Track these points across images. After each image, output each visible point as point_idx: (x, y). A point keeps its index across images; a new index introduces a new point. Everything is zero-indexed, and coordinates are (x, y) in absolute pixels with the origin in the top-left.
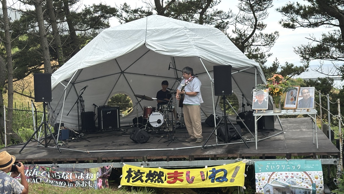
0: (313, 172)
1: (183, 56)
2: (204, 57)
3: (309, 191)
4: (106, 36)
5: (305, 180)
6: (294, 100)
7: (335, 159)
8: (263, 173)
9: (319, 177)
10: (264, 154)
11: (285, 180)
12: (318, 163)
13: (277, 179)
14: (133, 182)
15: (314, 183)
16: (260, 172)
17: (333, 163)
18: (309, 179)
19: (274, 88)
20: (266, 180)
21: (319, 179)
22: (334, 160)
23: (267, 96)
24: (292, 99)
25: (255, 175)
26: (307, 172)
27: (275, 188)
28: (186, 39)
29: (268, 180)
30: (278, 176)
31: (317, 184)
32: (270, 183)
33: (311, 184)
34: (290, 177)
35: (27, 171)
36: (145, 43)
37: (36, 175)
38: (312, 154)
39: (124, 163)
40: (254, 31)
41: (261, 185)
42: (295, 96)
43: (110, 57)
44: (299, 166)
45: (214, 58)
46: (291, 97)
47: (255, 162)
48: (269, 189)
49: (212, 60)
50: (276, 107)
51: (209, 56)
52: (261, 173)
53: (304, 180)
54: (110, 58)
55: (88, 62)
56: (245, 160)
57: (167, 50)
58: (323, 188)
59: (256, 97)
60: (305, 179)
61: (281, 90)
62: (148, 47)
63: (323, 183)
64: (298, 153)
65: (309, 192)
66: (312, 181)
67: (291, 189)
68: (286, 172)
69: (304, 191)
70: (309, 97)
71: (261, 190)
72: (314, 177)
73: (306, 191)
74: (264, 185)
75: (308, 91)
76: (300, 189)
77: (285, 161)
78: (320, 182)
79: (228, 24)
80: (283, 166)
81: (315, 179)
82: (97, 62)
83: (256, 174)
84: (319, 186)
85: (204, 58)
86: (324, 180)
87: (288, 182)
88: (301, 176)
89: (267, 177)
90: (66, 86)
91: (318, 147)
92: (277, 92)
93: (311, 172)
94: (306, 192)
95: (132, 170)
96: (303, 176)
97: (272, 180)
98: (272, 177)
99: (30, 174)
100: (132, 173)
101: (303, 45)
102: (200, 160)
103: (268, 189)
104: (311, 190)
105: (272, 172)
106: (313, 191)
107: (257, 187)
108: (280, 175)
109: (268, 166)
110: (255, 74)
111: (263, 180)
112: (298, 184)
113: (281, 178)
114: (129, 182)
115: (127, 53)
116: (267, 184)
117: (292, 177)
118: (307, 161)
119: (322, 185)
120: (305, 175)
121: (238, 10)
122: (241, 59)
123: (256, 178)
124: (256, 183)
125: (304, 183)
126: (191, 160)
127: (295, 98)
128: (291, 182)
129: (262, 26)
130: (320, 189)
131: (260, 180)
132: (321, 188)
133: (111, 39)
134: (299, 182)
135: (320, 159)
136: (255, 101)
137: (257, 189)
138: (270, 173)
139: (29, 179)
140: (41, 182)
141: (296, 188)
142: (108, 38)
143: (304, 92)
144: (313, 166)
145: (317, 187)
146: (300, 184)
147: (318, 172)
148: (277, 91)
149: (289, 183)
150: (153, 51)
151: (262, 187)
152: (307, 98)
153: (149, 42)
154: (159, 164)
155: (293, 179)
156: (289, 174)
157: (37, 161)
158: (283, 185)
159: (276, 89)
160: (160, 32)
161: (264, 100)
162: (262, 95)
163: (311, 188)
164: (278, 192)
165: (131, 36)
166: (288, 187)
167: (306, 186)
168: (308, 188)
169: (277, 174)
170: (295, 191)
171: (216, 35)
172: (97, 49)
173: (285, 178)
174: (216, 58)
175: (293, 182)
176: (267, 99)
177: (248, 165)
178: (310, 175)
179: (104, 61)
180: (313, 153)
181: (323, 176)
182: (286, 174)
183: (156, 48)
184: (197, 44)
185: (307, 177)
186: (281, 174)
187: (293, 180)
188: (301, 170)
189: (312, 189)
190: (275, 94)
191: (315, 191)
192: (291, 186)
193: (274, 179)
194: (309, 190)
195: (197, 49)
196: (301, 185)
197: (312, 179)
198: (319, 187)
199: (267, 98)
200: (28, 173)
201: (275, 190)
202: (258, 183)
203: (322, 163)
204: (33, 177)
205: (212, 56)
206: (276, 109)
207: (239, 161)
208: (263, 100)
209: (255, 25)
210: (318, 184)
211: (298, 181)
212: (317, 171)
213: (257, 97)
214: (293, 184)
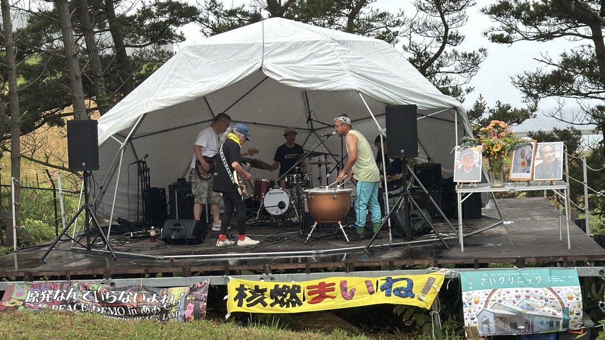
0: (563, 288)
1: (330, 89)
2: (367, 91)
3: (557, 320)
4: (191, 54)
5: (551, 302)
6: (526, 165)
7: (601, 268)
8: (476, 292)
9: (574, 296)
10: (476, 260)
11: (514, 303)
12: (573, 273)
13: (500, 301)
14: (248, 306)
15: (566, 306)
16: (471, 290)
17: (598, 275)
18: (557, 300)
19: (492, 145)
20: (482, 304)
21: (574, 299)
22: (600, 270)
23: (480, 159)
24: (523, 164)
25: (461, 295)
26: (553, 288)
27: (498, 318)
28: (333, 59)
29: (484, 303)
30: (502, 296)
31: (571, 308)
32: (488, 308)
33: (561, 308)
34: (523, 297)
35: (58, 291)
36: (261, 67)
37: (74, 298)
39: (229, 277)
40: (442, 48)
41: (472, 312)
42: (528, 158)
43: (201, 91)
44: (539, 278)
45: (384, 92)
46: (521, 160)
47: (461, 273)
48: (488, 319)
49: (381, 97)
50: (496, 178)
51: (376, 88)
52: (471, 292)
53: (547, 301)
54: (200, 93)
55: (161, 101)
56: (443, 269)
57: (301, 79)
58: (581, 314)
59: (460, 161)
60: (549, 300)
61: (503, 149)
62: (267, 74)
63: (582, 306)
64: (536, 257)
65: (557, 322)
66: (562, 303)
67: (526, 318)
68: (517, 289)
69: (549, 321)
70: (554, 159)
71: (472, 321)
72: (565, 296)
73: (552, 320)
74: (479, 312)
75: (552, 150)
76: (542, 318)
77: (513, 271)
78: (576, 305)
79: (397, 35)
80: (511, 279)
81: (568, 300)
82: (177, 99)
83: (463, 293)
84: (575, 312)
85: (366, 93)
86: (583, 301)
87: (521, 305)
88: (543, 295)
89: (484, 298)
90: (123, 142)
91: (569, 247)
92: (497, 152)
93: (560, 287)
94: (552, 322)
95: (246, 287)
96: (546, 294)
97: (493, 303)
98: (492, 298)
99: (62, 297)
100: (247, 292)
101: (527, 72)
102: (364, 270)
103: (486, 319)
104: (561, 319)
105: (492, 290)
106: (563, 321)
107: (465, 316)
108: (506, 293)
109: (484, 280)
110: (455, 122)
111: (476, 303)
112: (538, 309)
113: (508, 298)
114: (241, 306)
115: (231, 84)
116: (483, 310)
117: (528, 297)
118: (552, 271)
119: (580, 310)
120: (550, 293)
121: (415, 9)
122: (430, 94)
123: (464, 300)
124: (465, 309)
125: (549, 307)
126: (348, 270)
127: (529, 161)
128: (525, 306)
129: (457, 39)
130: (577, 316)
131: (470, 304)
132: (578, 314)
133: (201, 59)
134: (540, 306)
135: (576, 268)
136: (459, 167)
137: (466, 319)
138: (487, 290)
139: (61, 306)
140: (83, 310)
141: (535, 316)
142: (195, 58)
143: (545, 150)
144: (563, 279)
145: (572, 313)
146: (541, 310)
147: (573, 287)
148: (498, 150)
149: (522, 307)
150: (276, 81)
151: (475, 316)
152: (550, 161)
153: (269, 64)
154: (292, 278)
155: (529, 300)
156: (522, 292)
157: (75, 274)
158: (511, 310)
159: (495, 146)
160: (288, 46)
161: (475, 165)
162: (471, 156)
163: (560, 315)
164: (503, 323)
165: (236, 54)
166: (520, 315)
167: (551, 313)
168: (555, 315)
169: (500, 292)
170: (533, 321)
171: (383, 51)
172: (177, 77)
173: (514, 299)
174: (387, 93)
175: (529, 305)
176: (479, 164)
177: (449, 279)
178: (558, 294)
179: (189, 99)
180: (564, 257)
181: (581, 295)
182: (517, 291)
183: (281, 76)
184: (353, 68)
185: (554, 297)
186: (508, 292)
187: (529, 302)
188: (542, 285)
189: (562, 317)
190: (494, 156)
191: (568, 320)
192: (526, 312)
193: (496, 302)
194: (556, 318)
195: (354, 76)
196: (543, 311)
197: (563, 300)
198: (574, 314)
199: (480, 161)
200: (60, 294)
201: (498, 319)
202: (467, 309)
203: (578, 273)
204: (68, 302)
205: (381, 90)
206: (495, 180)
207: (433, 272)
208: (472, 165)
209: (445, 37)
210: (573, 308)
211: (539, 303)
212: (571, 287)
213: (462, 159)
214: (529, 309)
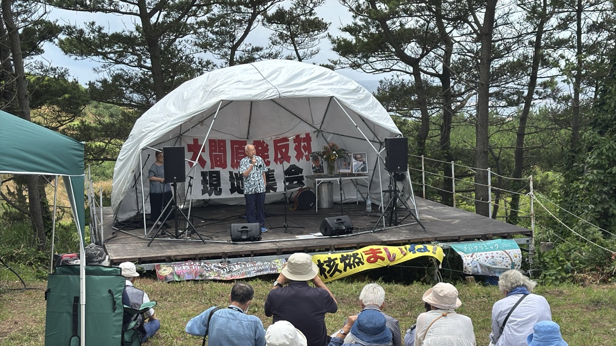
0: (511, 250)
5: (506, 259)
7: (528, 239)
9: (518, 255)
10: (459, 237)
11: (485, 261)
12: (513, 242)
13: (478, 260)
15: (514, 261)
17: (526, 243)
18: (509, 258)
21: (518, 257)
26: (506, 251)
30: (478, 257)
33: (511, 263)
34: (490, 257)
38: (506, 235)
44: (497, 245)
47: (450, 245)
53: (504, 259)
56: (439, 244)
64: (492, 234)
66: (511, 260)
68: (486, 253)
72: (513, 255)
76: (500, 270)
77: (481, 242)
80: (481, 246)
81: (514, 258)
87: (489, 262)
88: (501, 255)
96: (503, 255)
105: (471, 254)
109: (465, 248)
112: (498, 264)
113: (481, 258)
117: (493, 257)
119: (520, 263)
120: (505, 254)
125: (505, 262)
128: (492, 263)
132: (519, 266)
134: (500, 262)
135: (515, 239)
138: (469, 254)
141: (497, 268)
145: (516, 265)
147: (516, 249)
149: (490, 264)
156: (489, 254)
167: (505, 266)
169: (476, 255)
173: (485, 258)
175: (494, 262)
178: (509, 254)
180: (508, 233)
181: (521, 254)
185: (507, 256)
186: (481, 255)
188: (499, 249)
196: (501, 265)
197: (512, 258)
203: (516, 242)
210: (517, 263)
214: (493, 265)
